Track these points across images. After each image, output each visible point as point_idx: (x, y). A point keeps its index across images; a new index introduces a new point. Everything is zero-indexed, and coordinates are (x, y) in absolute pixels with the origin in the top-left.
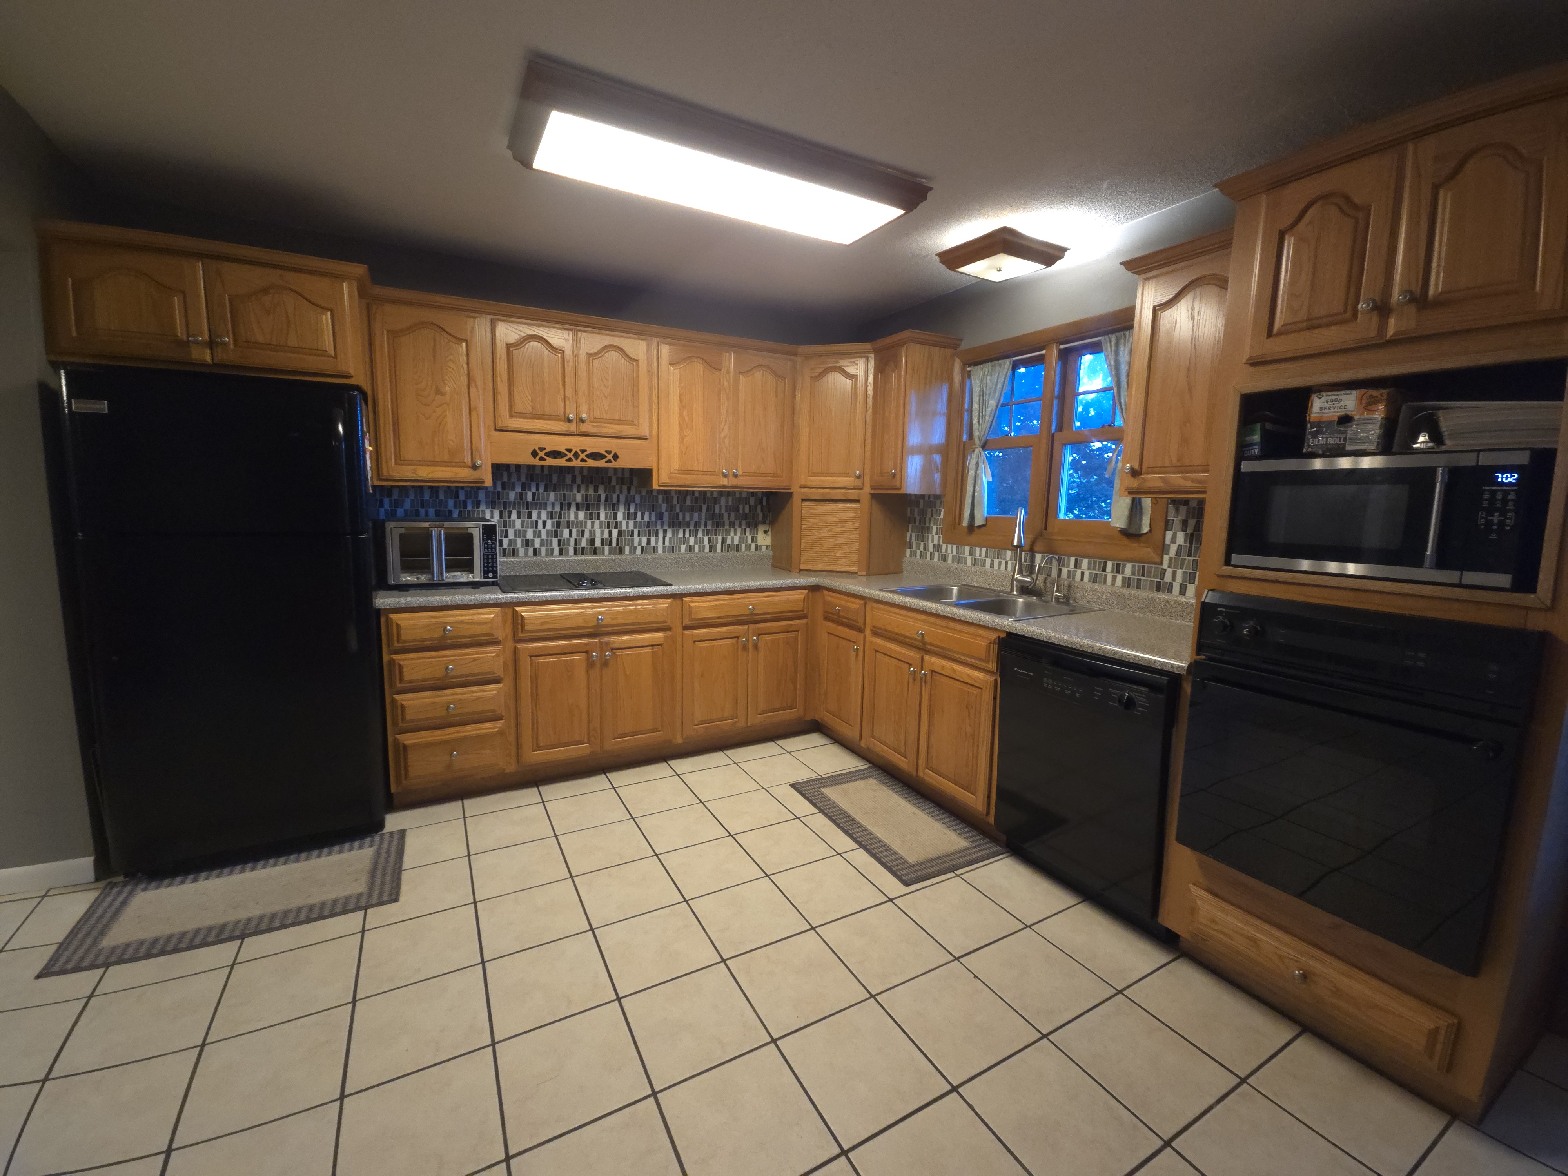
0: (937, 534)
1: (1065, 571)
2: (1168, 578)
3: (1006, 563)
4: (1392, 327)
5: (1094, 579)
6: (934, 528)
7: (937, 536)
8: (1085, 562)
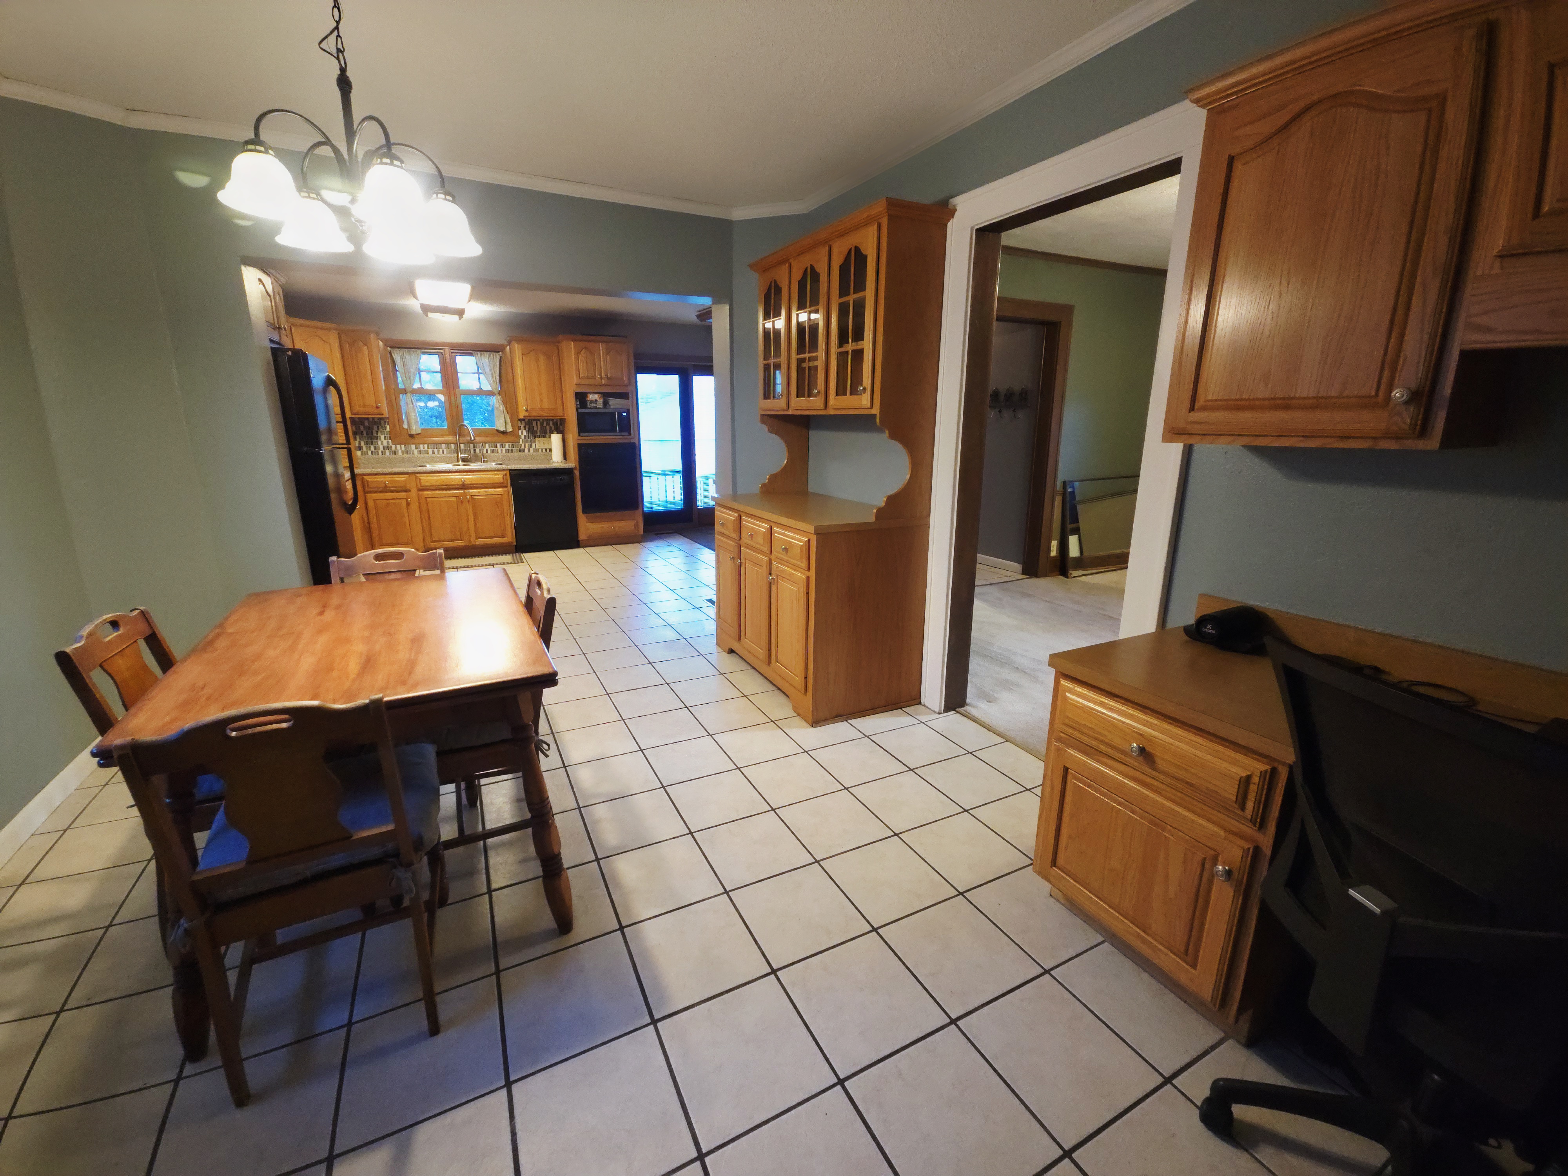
0: (385, 439)
1: (478, 451)
2: (523, 447)
3: (443, 451)
4: (603, 382)
5: (493, 452)
6: (383, 437)
7: (386, 441)
8: (487, 445)
